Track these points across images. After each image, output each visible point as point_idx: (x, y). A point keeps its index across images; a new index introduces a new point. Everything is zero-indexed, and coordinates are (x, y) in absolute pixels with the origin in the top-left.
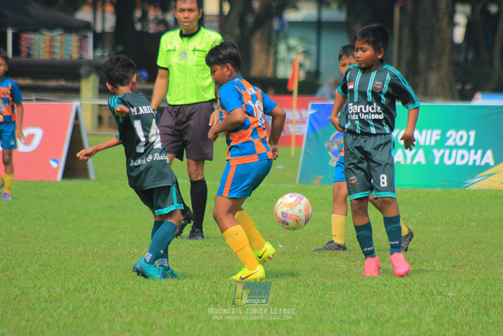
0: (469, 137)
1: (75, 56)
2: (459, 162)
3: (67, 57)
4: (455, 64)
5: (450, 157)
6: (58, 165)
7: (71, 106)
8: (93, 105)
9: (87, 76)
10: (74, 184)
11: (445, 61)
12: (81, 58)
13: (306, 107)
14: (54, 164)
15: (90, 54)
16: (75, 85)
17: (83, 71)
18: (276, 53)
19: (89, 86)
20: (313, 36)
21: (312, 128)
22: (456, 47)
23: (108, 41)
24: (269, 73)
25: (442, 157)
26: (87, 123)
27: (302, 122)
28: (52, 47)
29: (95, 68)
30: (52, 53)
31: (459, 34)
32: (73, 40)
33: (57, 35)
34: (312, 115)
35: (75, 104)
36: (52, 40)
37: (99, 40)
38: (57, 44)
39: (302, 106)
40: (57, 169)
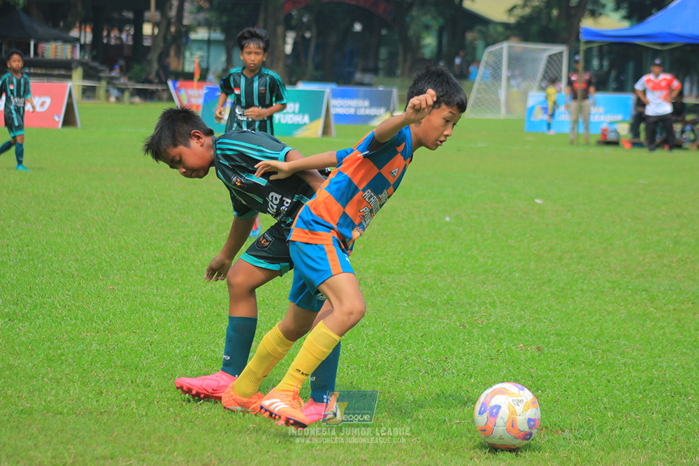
0: (295, 108)
1: (69, 57)
2: (290, 122)
3: (64, 58)
4: (286, 66)
5: (284, 118)
6: (59, 119)
7: (67, 86)
8: (79, 86)
9: (76, 67)
10: (68, 130)
11: (281, 64)
12: (72, 58)
13: (202, 87)
14: (57, 119)
15: (78, 55)
16: (69, 74)
17: (73, 65)
18: (184, 58)
19: (77, 74)
20: (205, 47)
21: (206, 101)
22: (287, 56)
23: (88, 49)
24: (180, 69)
25: (280, 119)
26: (77, 95)
27: (199, 96)
28: (56, 52)
29: (82, 63)
30: (56, 55)
31: (288, 49)
32: (68, 47)
33: (59, 44)
34: (206, 94)
35: (69, 84)
36: (56, 48)
37: (83, 47)
38: (59, 50)
39: (200, 87)
40: (58, 122)
